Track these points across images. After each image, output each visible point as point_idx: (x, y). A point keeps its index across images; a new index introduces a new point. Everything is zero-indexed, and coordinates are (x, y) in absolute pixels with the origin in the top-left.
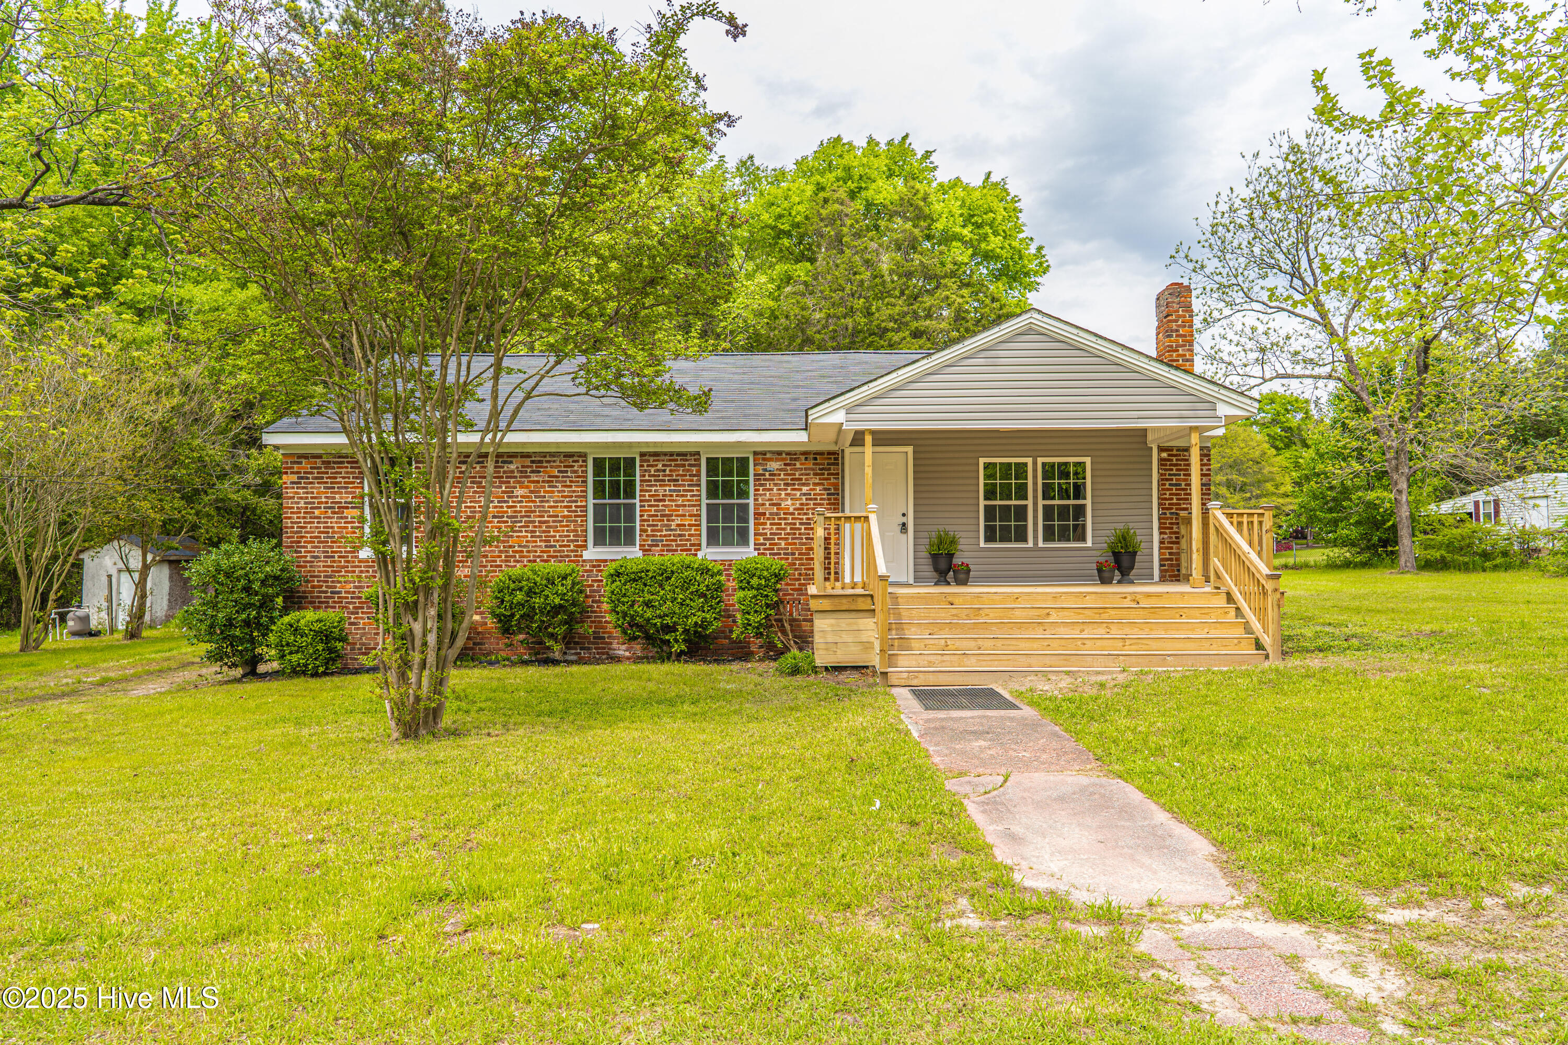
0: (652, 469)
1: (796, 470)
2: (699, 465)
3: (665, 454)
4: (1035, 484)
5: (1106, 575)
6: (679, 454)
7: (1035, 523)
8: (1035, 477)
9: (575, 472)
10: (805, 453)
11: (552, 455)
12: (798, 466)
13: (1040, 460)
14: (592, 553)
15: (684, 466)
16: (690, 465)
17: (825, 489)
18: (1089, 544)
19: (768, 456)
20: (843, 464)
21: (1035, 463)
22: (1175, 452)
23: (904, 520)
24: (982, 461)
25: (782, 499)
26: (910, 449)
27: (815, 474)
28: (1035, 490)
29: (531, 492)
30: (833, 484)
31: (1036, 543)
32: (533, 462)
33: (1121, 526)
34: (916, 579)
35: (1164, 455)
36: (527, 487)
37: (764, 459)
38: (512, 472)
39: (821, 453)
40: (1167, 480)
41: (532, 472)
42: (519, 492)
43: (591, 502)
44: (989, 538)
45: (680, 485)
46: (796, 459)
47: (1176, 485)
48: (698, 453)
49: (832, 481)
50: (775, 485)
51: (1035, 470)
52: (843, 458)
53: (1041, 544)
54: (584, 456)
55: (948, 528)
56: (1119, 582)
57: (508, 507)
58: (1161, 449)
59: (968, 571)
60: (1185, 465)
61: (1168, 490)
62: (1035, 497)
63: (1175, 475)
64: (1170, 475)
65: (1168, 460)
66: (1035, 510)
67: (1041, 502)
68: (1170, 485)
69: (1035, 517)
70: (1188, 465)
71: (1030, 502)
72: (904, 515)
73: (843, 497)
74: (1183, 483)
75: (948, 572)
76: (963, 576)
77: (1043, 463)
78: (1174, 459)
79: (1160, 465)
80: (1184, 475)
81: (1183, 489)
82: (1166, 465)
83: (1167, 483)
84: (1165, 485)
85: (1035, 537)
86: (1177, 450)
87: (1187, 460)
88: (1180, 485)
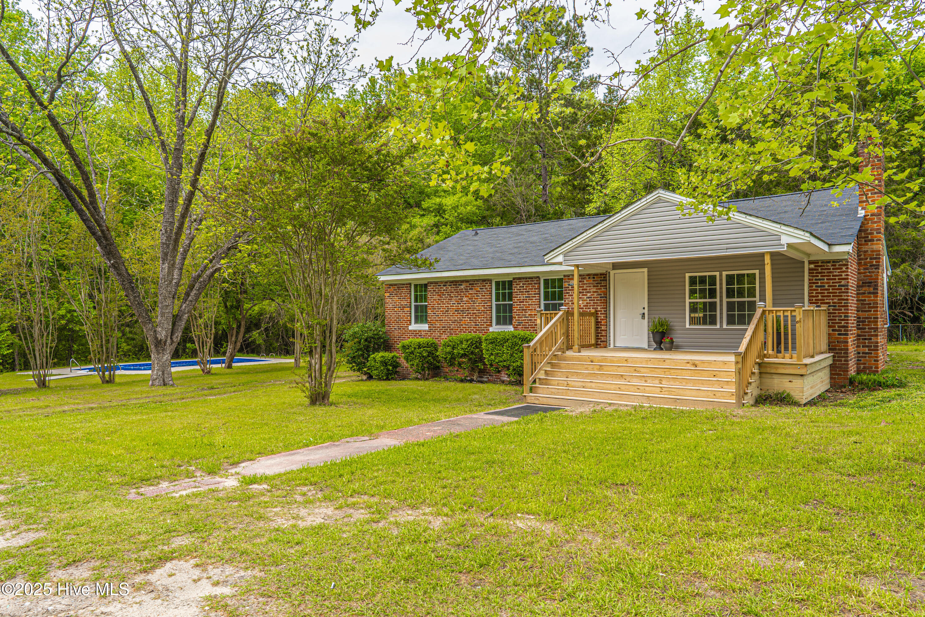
0: (518, 286)
1: (584, 284)
2: (539, 283)
3: (523, 278)
4: (721, 288)
6: (530, 278)
7: (722, 313)
8: (721, 284)
9: (486, 289)
10: (588, 275)
11: (478, 280)
12: (585, 282)
14: (495, 329)
15: (531, 284)
16: (534, 284)
17: (599, 295)
19: (571, 277)
20: (609, 280)
21: (721, 275)
22: (820, 264)
23: (643, 311)
24: (687, 275)
26: (646, 270)
27: (594, 286)
28: (721, 292)
29: (470, 299)
30: (603, 292)
31: (721, 325)
32: (470, 284)
34: (649, 346)
35: (812, 266)
36: (468, 297)
37: (568, 279)
38: (462, 289)
39: (597, 275)
40: (814, 283)
41: (470, 289)
42: (465, 299)
43: (494, 303)
44: (693, 322)
45: (530, 294)
46: (584, 278)
47: (821, 286)
48: (538, 277)
49: (603, 290)
51: (721, 280)
52: (609, 277)
54: (490, 281)
55: (661, 316)
57: (461, 306)
58: (810, 263)
59: (672, 342)
60: (828, 272)
61: (815, 290)
62: (721, 297)
63: (820, 280)
64: (816, 280)
65: (815, 270)
66: (721, 305)
67: (725, 300)
68: (816, 286)
69: (721, 309)
70: (830, 272)
71: (718, 300)
72: (644, 308)
73: (609, 299)
74: (826, 285)
75: (661, 343)
76: (668, 345)
77: (727, 275)
78: (820, 268)
79: (809, 273)
80: (827, 279)
81: (827, 290)
82: (813, 273)
83: (814, 285)
84: (812, 286)
85: (721, 322)
86: (822, 263)
87: (830, 269)
88: (824, 286)
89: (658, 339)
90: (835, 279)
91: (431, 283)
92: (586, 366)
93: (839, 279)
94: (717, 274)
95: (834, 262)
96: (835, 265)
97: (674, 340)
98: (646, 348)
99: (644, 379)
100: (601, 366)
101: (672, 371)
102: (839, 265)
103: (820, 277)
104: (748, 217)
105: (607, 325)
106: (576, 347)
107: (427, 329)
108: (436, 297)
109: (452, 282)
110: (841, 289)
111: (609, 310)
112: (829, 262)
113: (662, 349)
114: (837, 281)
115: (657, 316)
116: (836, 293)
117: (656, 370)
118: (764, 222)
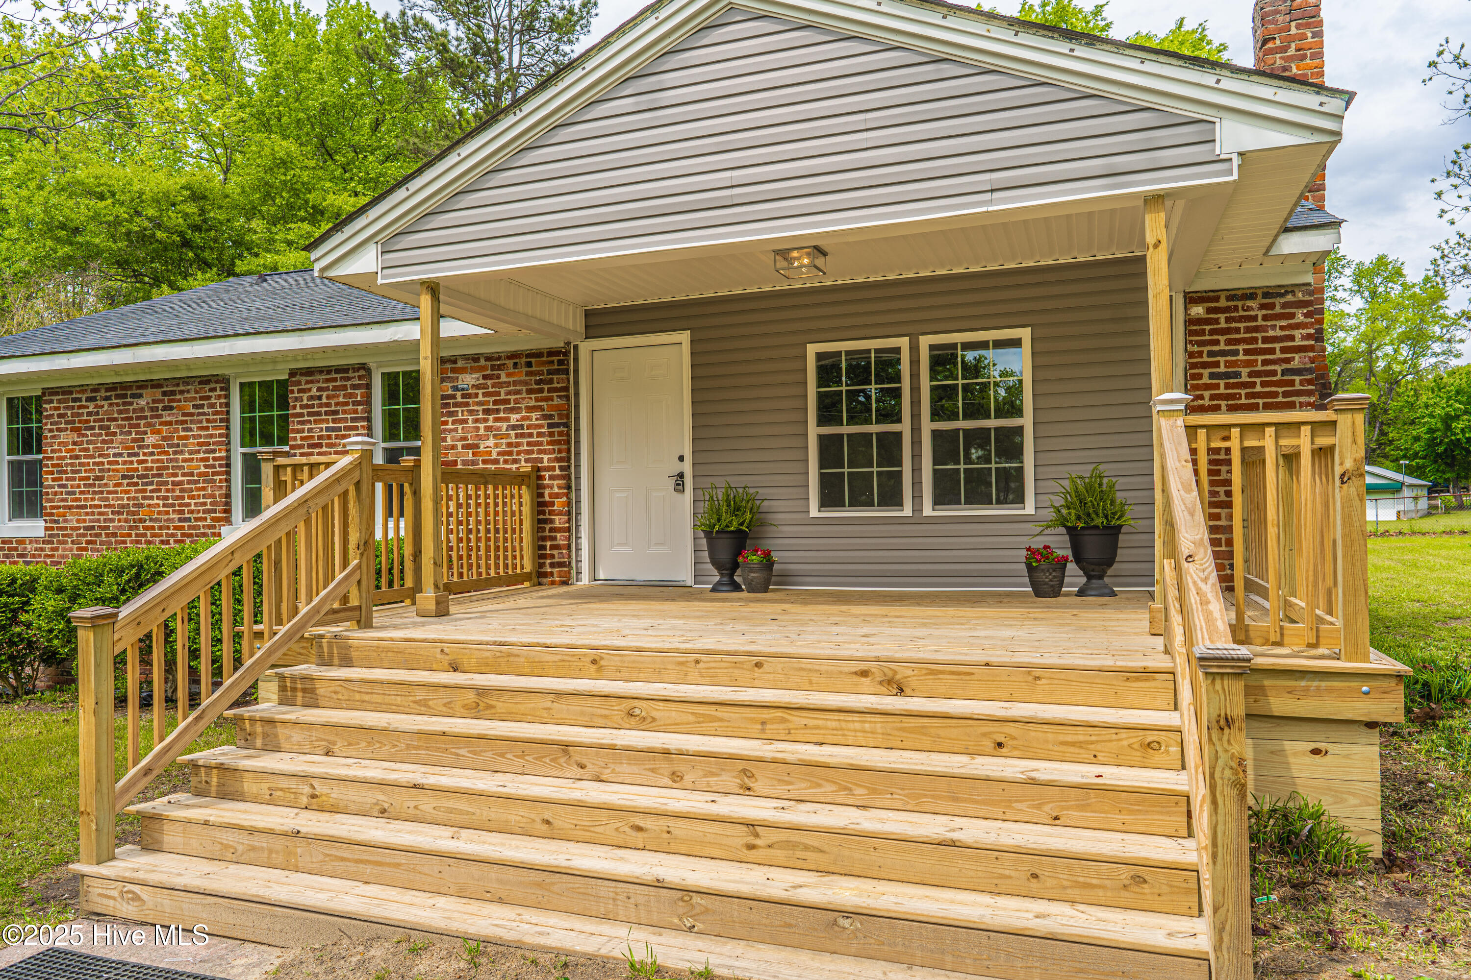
0: (305, 396)
1: (501, 385)
2: (368, 386)
3: (320, 370)
4: (915, 389)
5: (1044, 577)
6: (340, 370)
7: (916, 468)
8: (915, 376)
9: (212, 406)
10: (513, 356)
11: (186, 381)
12: (504, 378)
13: (925, 342)
15: (344, 388)
16: (354, 387)
17: (545, 417)
18: (1029, 508)
19: (460, 364)
20: (576, 371)
21: (914, 348)
22: (1223, 303)
23: (677, 467)
24: (812, 350)
25: (480, 438)
26: (684, 337)
27: (530, 391)
28: (916, 403)
29: (164, 439)
30: (557, 408)
31: (918, 507)
32: (164, 394)
33: (1086, 471)
34: (698, 576)
35: (1198, 311)
36: (158, 432)
37: (454, 370)
38: (142, 410)
39: (538, 354)
40: (1205, 365)
41: (165, 409)
42: (151, 439)
43: (238, 451)
44: (829, 499)
45: (340, 420)
46: (500, 367)
47: (1226, 375)
48: (364, 367)
49: (557, 401)
50: (471, 412)
51: (915, 362)
52: (576, 360)
53: (928, 510)
54: (224, 382)
55: (734, 482)
56: (1081, 593)
57: (140, 462)
58: (1191, 299)
59: (768, 564)
60: (1248, 330)
61: (1207, 387)
62: (916, 416)
63: (1223, 353)
64: (1211, 354)
65: (1208, 322)
66: (916, 443)
67: (928, 426)
68: (1212, 376)
69: (916, 456)
70: (1256, 329)
71: (905, 427)
72: (681, 458)
73: (577, 430)
74: (1245, 371)
75: (735, 566)
76: (756, 576)
77: (932, 347)
78: (1222, 317)
79: (1189, 333)
80: (1247, 352)
81: (1245, 385)
82: (1202, 333)
83: (1206, 372)
84: (1200, 376)
85: (917, 497)
86: (1230, 298)
87: (1254, 319)
88: (1237, 375)
89: (725, 555)
90: (1272, 351)
91: (53, 392)
92: (421, 695)
93: (1283, 350)
94: (904, 343)
95: (1266, 295)
96: (1272, 306)
97: (775, 556)
98: (690, 581)
99: (665, 767)
100: (482, 692)
101: (797, 720)
102: (1284, 305)
103: (1222, 347)
104: (1081, 51)
105: (571, 512)
106: (428, 596)
107: (41, 533)
108: (68, 437)
109: (112, 387)
110: (1292, 383)
111: (578, 466)
112: (1252, 296)
113: (736, 588)
114: (1278, 355)
115: (720, 482)
116: (1275, 395)
117: (722, 713)
118: (1149, 67)
